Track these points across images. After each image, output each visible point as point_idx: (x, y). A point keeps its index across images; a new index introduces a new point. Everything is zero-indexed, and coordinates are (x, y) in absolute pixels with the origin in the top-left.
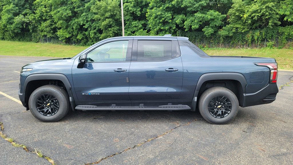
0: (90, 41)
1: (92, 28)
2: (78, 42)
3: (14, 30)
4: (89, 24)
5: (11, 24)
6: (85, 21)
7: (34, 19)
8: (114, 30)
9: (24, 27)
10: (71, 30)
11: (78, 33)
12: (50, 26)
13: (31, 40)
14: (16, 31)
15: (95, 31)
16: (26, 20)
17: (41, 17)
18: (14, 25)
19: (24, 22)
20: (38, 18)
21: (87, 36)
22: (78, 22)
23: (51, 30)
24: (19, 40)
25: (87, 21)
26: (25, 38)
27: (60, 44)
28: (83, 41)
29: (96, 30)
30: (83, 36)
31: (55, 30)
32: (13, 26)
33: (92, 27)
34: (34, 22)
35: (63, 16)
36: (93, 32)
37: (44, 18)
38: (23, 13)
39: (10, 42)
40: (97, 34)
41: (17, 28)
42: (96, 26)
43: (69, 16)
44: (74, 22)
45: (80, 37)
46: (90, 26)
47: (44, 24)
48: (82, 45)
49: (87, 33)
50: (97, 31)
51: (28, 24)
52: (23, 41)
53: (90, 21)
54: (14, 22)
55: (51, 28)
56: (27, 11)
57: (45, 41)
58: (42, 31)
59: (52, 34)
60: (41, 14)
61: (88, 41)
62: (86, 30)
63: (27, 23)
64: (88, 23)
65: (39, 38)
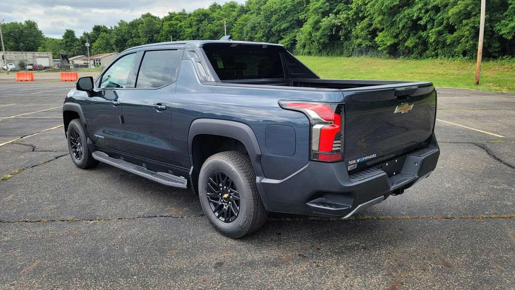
0: (431, 48)
1: (435, 24)
2: (408, 53)
3: (321, 38)
4: (430, 15)
5: (318, 29)
6: (423, 11)
7: (348, 18)
8: (474, 22)
9: (334, 33)
10: (396, 31)
11: (408, 36)
12: (368, 28)
13: (341, 54)
14: (321, 41)
15: (440, 28)
16: (337, 22)
17: (356, 13)
18: (320, 31)
19: (334, 25)
20: (353, 16)
21: (426, 39)
22: (409, 14)
23: (368, 34)
24: (328, 55)
25: (427, 11)
26: (335, 51)
27: (381, 57)
28: (416, 51)
29: (442, 26)
30: (417, 41)
31: (374, 33)
32: (318, 34)
33: (436, 21)
34: (346, 23)
35: (383, 8)
36: (435, 31)
37: (360, 15)
38: (335, 11)
39: (316, 57)
40: (444, 35)
41: (323, 35)
42: (443, 18)
43: (394, 5)
44: (401, 16)
45: (411, 43)
46: (431, 19)
47: (360, 25)
48: (414, 58)
49: (424, 34)
50: (446, 27)
51: (339, 28)
52: (332, 55)
53: (432, 10)
54: (320, 27)
55: (369, 31)
56: (340, 6)
57: (361, 53)
58: (357, 37)
59: (370, 42)
60: (357, 8)
61: (427, 49)
62: (424, 28)
63: (337, 26)
64: (428, 15)
65: (353, 50)
